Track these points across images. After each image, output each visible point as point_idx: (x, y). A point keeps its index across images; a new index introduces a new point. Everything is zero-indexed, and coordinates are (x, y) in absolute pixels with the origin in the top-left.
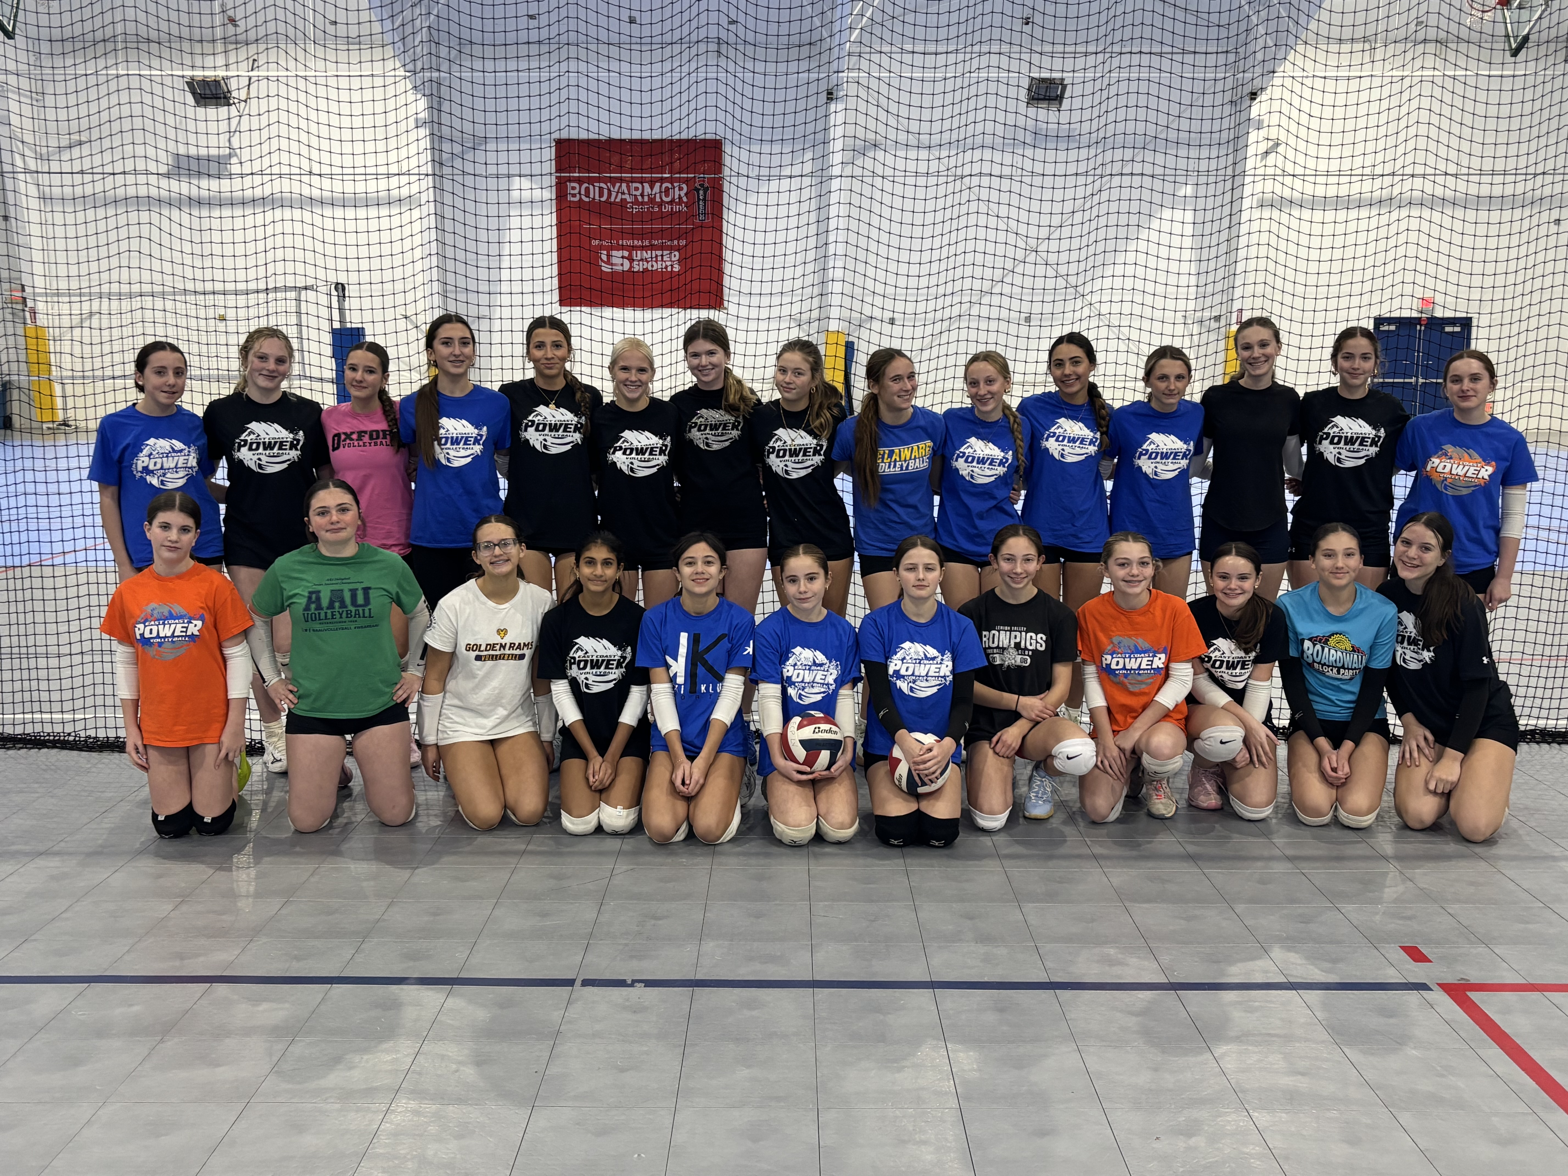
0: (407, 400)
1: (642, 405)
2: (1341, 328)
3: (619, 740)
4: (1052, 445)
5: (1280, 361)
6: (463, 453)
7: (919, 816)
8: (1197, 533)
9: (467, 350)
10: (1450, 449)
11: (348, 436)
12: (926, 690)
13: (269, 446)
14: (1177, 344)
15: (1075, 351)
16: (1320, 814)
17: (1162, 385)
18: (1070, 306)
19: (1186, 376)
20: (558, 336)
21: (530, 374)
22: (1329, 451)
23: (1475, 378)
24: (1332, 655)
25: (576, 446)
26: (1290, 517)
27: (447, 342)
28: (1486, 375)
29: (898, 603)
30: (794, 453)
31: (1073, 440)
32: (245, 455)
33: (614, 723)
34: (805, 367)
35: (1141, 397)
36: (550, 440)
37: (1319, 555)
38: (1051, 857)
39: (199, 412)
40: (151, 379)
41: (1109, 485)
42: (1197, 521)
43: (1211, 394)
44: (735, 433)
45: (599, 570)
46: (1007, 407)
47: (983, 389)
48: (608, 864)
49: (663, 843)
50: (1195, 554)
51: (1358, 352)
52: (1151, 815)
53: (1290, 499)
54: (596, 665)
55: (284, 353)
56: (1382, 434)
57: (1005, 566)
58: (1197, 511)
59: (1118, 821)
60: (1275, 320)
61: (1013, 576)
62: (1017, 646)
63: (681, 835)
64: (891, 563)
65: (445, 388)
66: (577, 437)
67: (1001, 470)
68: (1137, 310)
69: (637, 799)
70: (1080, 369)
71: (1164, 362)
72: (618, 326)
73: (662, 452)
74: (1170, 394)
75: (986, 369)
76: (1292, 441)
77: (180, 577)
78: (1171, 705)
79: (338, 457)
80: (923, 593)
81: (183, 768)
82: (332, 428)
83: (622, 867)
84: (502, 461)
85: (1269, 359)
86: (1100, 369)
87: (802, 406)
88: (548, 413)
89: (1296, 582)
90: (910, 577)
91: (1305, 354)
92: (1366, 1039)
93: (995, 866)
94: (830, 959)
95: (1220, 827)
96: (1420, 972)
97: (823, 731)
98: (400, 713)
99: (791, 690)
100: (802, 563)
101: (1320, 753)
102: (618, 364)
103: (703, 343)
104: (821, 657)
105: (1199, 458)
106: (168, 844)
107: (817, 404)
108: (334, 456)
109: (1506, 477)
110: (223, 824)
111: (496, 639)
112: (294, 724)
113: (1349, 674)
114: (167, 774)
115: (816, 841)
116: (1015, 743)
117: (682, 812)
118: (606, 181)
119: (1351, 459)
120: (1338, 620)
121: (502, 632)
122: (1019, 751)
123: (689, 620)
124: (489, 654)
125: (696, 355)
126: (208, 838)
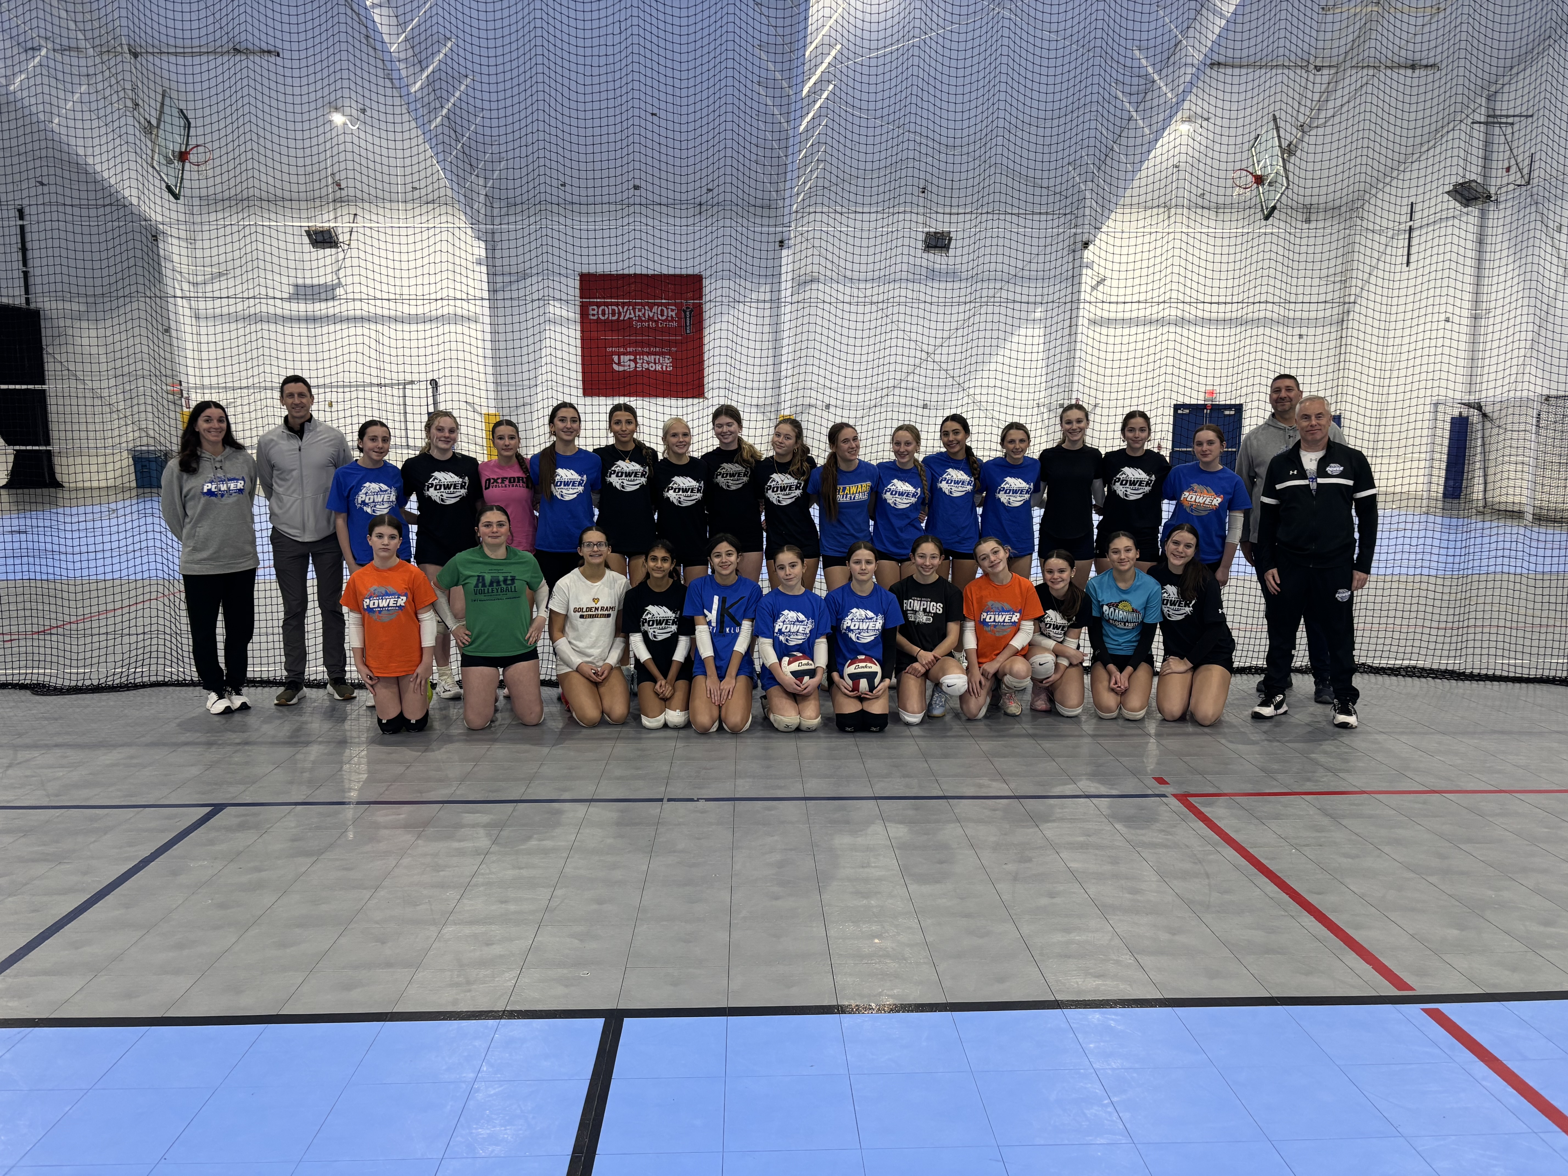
0: (535, 457)
1: (685, 461)
2: (1127, 411)
3: (673, 671)
4: (944, 486)
5: (1089, 432)
6: (572, 491)
7: (863, 712)
8: (1036, 541)
9: (575, 426)
10: (1195, 486)
11: (495, 481)
12: (867, 638)
13: (447, 487)
14: (1022, 421)
15: (956, 426)
16: (1111, 712)
17: (1011, 446)
18: (955, 396)
19: (1027, 441)
20: (630, 417)
21: (612, 441)
22: (1120, 490)
24: (1120, 614)
25: (642, 486)
26: (1096, 531)
27: (563, 420)
28: (1220, 440)
29: (848, 585)
30: (783, 489)
31: (957, 482)
32: (432, 493)
33: (670, 661)
34: (793, 434)
35: (1000, 454)
36: (626, 482)
37: (1112, 554)
38: (945, 737)
39: (400, 466)
40: (369, 444)
41: (980, 510)
42: (1037, 534)
43: (1045, 453)
44: (745, 479)
45: (659, 564)
46: (916, 461)
47: (903, 448)
48: (672, 744)
49: (704, 733)
50: (1035, 555)
51: (1137, 427)
52: (1006, 714)
53: (1096, 518)
54: (659, 623)
55: (453, 426)
56: (1153, 478)
57: (919, 561)
58: (1036, 528)
59: (985, 717)
61: (924, 567)
62: (925, 610)
63: (714, 729)
64: (843, 560)
65: (560, 449)
66: (643, 480)
67: (914, 500)
68: (997, 399)
69: (686, 707)
70: (960, 437)
71: (1013, 432)
72: (667, 410)
73: (698, 491)
74: (1016, 451)
75: (906, 435)
76: (1098, 483)
77: (390, 569)
79: (491, 493)
80: (864, 578)
81: (396, 690)
82: (485, 475)
83: (680, 744)
84: (595, 497)
85: (1082, 430)
86: (974, 437)
87: (788, 459)
88: (625, 465)
90: (857, 568)
91: (1104, 427)
92: (1129, 820)
93: (910, 741)
94: (814, 787)
95: (1050, 720)
96: (1163, 789)
97: (803, 664)
98: (533, 655)
99: (782, 638)
100: (787, 557)
101: (1110, 674)
102: (668, 434)
103: (724, 419)
104: (802, 617)
105: (1037, 495)
106: (389, 737)
107: (798, 458)
108: (487, 493)
109: (1230, 505)
110: (423, 724)
111: (593, 605)
112: (467, 661)
113: (1130, 626)
114: (387, 694)
115: (798, 729)
116: (923, 670)
117: (716, 713)
118: (617, 304)
119: (1134, 495)
120: (1124, 592)
121: (596, 600)
122: (926, 675)
123: (718, 588)
124: (588, 614)
125: (721, 426)
126: (413, 734)
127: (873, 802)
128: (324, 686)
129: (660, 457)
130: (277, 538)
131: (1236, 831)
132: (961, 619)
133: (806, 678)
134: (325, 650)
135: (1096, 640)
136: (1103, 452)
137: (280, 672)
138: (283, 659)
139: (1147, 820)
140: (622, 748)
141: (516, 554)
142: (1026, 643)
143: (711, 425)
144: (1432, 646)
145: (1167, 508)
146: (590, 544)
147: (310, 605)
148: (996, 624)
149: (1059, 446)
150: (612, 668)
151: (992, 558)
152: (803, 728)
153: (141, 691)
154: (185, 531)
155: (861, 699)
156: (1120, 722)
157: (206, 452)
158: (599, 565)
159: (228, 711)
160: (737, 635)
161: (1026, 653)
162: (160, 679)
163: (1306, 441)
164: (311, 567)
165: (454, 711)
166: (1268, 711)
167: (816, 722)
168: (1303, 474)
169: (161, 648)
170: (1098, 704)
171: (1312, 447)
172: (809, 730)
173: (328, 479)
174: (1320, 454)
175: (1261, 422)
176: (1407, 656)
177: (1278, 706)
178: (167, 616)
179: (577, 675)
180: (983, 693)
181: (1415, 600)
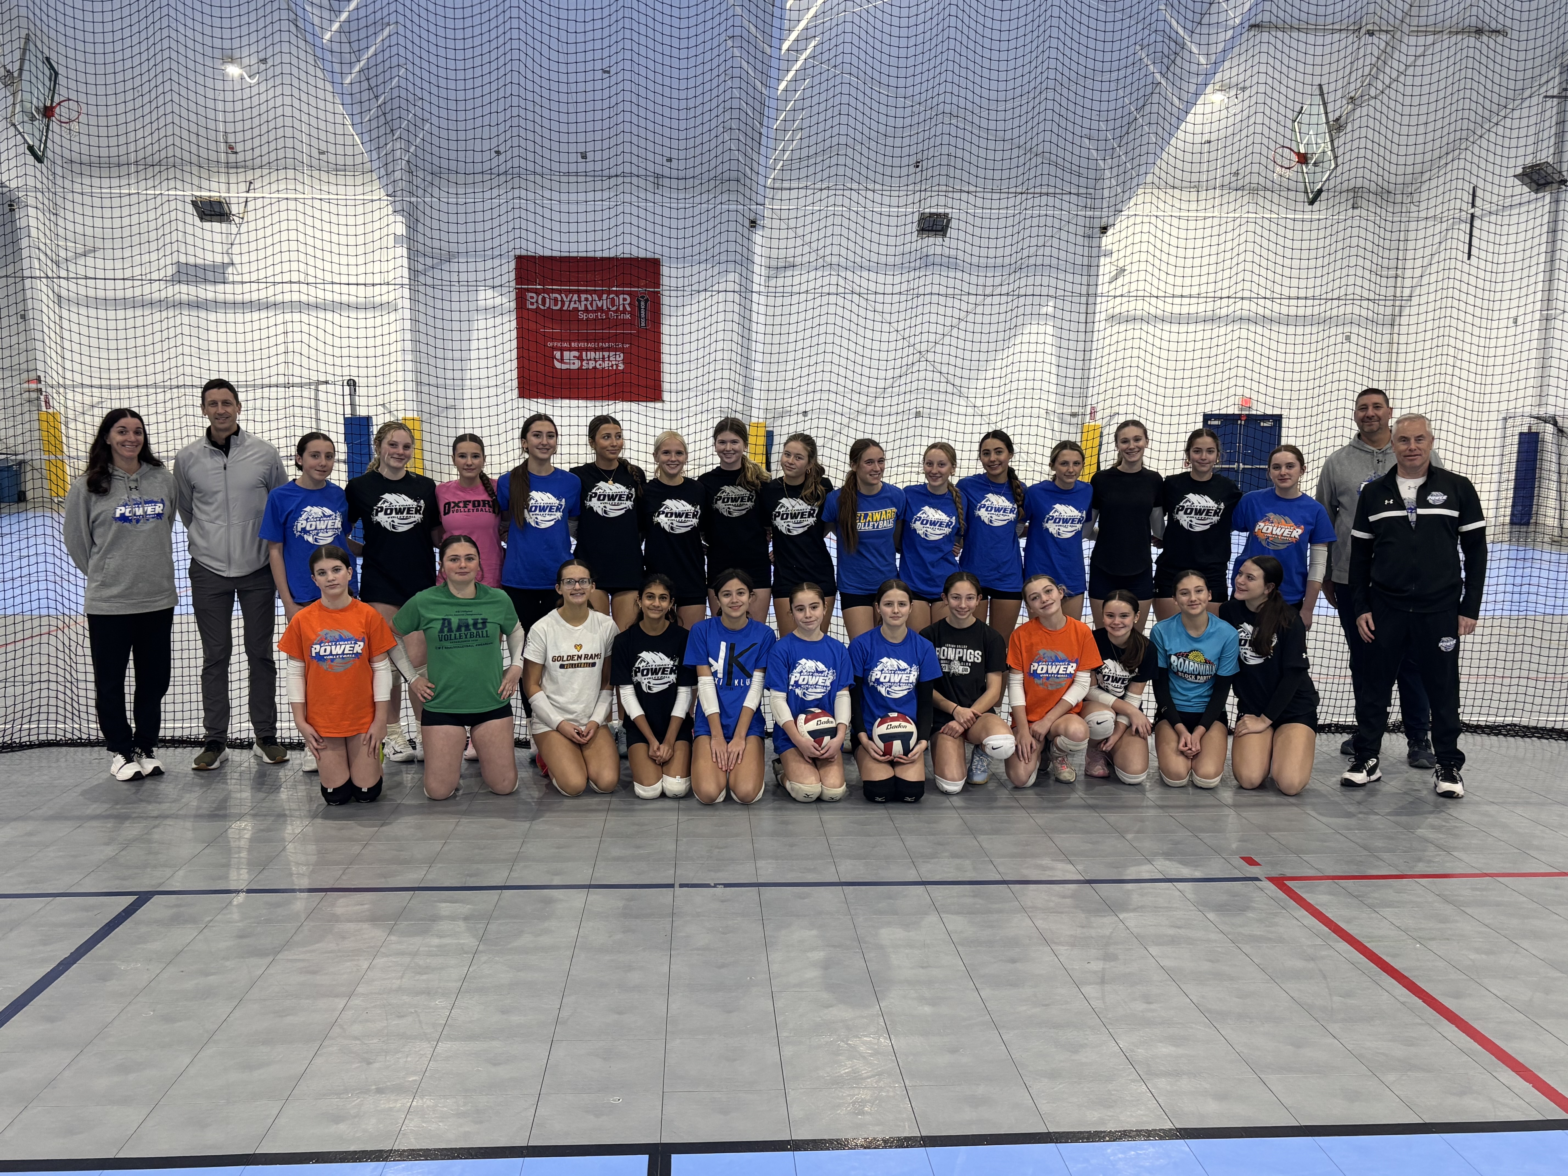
0: (503, 477)
1: (679, 481)
3: (673, 730)
4: (983, 514)
5: (1147, 452)
6: (548, 518)
7: (895, 779)
9: (552, 442)
10: (1271, 516)
11: (457, 505)
12: (899, 693)
13: (399, 511)
15: (998, 443)
16: (1180, 778)
17: (1064, 469)
19: (1080, 462)
20: (614, 430)
21: (592, 458)
22: (1184, 520)
23: (1290, 466)
24: (1191, 666)
25: (628, 511)
26: (1154, 567)
27: (538, 435)
28: (1298, 463)
29: (876, 630)
30: (794, 516)
31: (998, 510)
32: (381, 519)
33: (667, 717)
34: (804, 454)
35: (1045, 478)
36: (609, 507)
37: (1179, 595)
38: (992, 808)
40: (309, 460)
41: (1023, 542)
44: (750, 504)
45: (656, 602)
46: (950, 485)
47: (935, 470)
48: (672, 816)
49: (709, 803)
50: (1086, 594)
51: (1205, 447)
52: (1058, 780)
53: (1156, 552)
54: (655, 672)
55: (409, 441)
56: (1222, 506)
57: (953, 602)
59: (1035, 785)
60: (1143, 421)
61: (959, 610)
62: (960, 659)
63: (721, 799)
64: (870, 600)
65: (533, 468)
66: (629, 504)
67: (947, 531)
69: (688, 772)
70: (1003, 457)
71: (1065, 452)
72: (659, 423)
73: (694, 516)
74: (1070, 475)
75: (940, 454)
76: (1157, 511)
77: (343, 609)
78: (1074, 703)
79: (452, 520)
80: (897, 622)
81: (344, 753)
82: (444, 498)
83: (683, 818)
84: (573, 525)
85: (1141, 449)
86: (1016, 457)
87: (800, 481)
88: (607, 487)
89: (1160, 615)
90: (888, 610)
91: (1164, 447)
92: (1221, 908)
93: (953, 814)
94: (849, 870)
95: (1109, 788)
96: (1254, 871)
97: (824, 722)
98: (505, 711)
99: (798, 691)
100: (807, 596)
101: (1179, 735)
102: (660, 450)
103: (729, 435)
104: (821, 667)
105: (1089, 524)
106: (336, 809)
107: (811, 480)
108: (445, 519)
109: (1312, 537)
110: (375, 794)
111: (574, 652)
112: (428, 718)
113: (1202, 679)
114: (333, 757)
115: (820, 799)
116: (961, 730)
117: (723, 781)
118: (560, 292)
119: (1199, 525)
120: (1196, 640)
121: (579, 647)
122: (965, 736)
123: (727, 634)
124: (569, 663)
125: (723, 442)
126: (364, 805)
127: (922, 887)
128: (250, 746)
129: (650, 477)
130: (197, 571)
131: (1348, 922)
132: (1005, 670)
133: (827, 739)
134: (250, 703)
135: (1162, 695)
136: (1163, 475)
137: (197, 729)
138: (202, 714)
139: (1241, 907)
140: (616, 822)
141: (486, 592)
142: (1081, 698)
143: (711, 441)
144: (1538, 700)
145: (1238, 541)
146: (571, 581)
147: (235, 650)
148: (1049, 676)
149: (1114, 469)
150: (598, 727)
151: (1044, 597)
152: (825, 798)
153: (28, 752)
154: (91, 562)
155: (893, 764)
156: (1191, 790)
157: (119, 469)
158: (580, 605)
159: (138, 777)
160: (747, 689)
161: (1083, 708)
162: (51, 737)
163: (1404, 466)
164: (237, 606)
165: (409, 777)
166: (1359, 778)
167: (840, 791)
168: (1400, 504)
169: (53, 702)
170: (1163, 769)
171: (1411, 473)
172: (833, 801)
173: (261, 501)
174: (1420, 481)
175: (1346, 442)
176: (1510, 713)
177: (1371, 772)
178: (61, 663)
179: (556, 736)
180: (1034, 757)
181: (1519, 648)
